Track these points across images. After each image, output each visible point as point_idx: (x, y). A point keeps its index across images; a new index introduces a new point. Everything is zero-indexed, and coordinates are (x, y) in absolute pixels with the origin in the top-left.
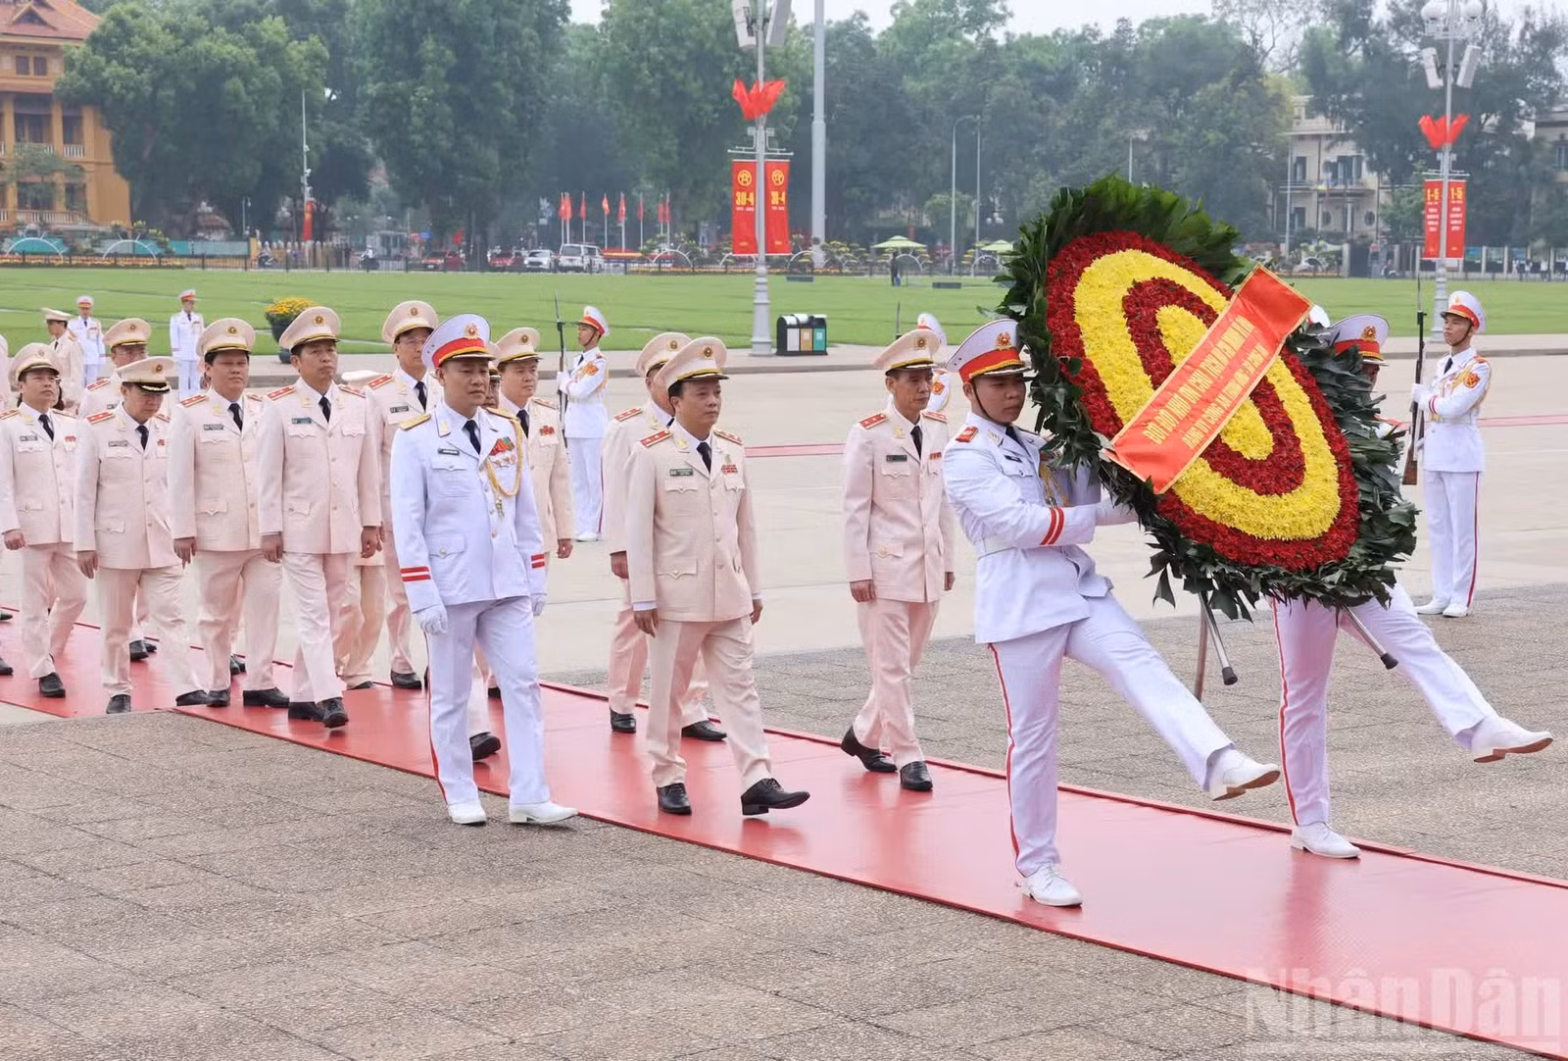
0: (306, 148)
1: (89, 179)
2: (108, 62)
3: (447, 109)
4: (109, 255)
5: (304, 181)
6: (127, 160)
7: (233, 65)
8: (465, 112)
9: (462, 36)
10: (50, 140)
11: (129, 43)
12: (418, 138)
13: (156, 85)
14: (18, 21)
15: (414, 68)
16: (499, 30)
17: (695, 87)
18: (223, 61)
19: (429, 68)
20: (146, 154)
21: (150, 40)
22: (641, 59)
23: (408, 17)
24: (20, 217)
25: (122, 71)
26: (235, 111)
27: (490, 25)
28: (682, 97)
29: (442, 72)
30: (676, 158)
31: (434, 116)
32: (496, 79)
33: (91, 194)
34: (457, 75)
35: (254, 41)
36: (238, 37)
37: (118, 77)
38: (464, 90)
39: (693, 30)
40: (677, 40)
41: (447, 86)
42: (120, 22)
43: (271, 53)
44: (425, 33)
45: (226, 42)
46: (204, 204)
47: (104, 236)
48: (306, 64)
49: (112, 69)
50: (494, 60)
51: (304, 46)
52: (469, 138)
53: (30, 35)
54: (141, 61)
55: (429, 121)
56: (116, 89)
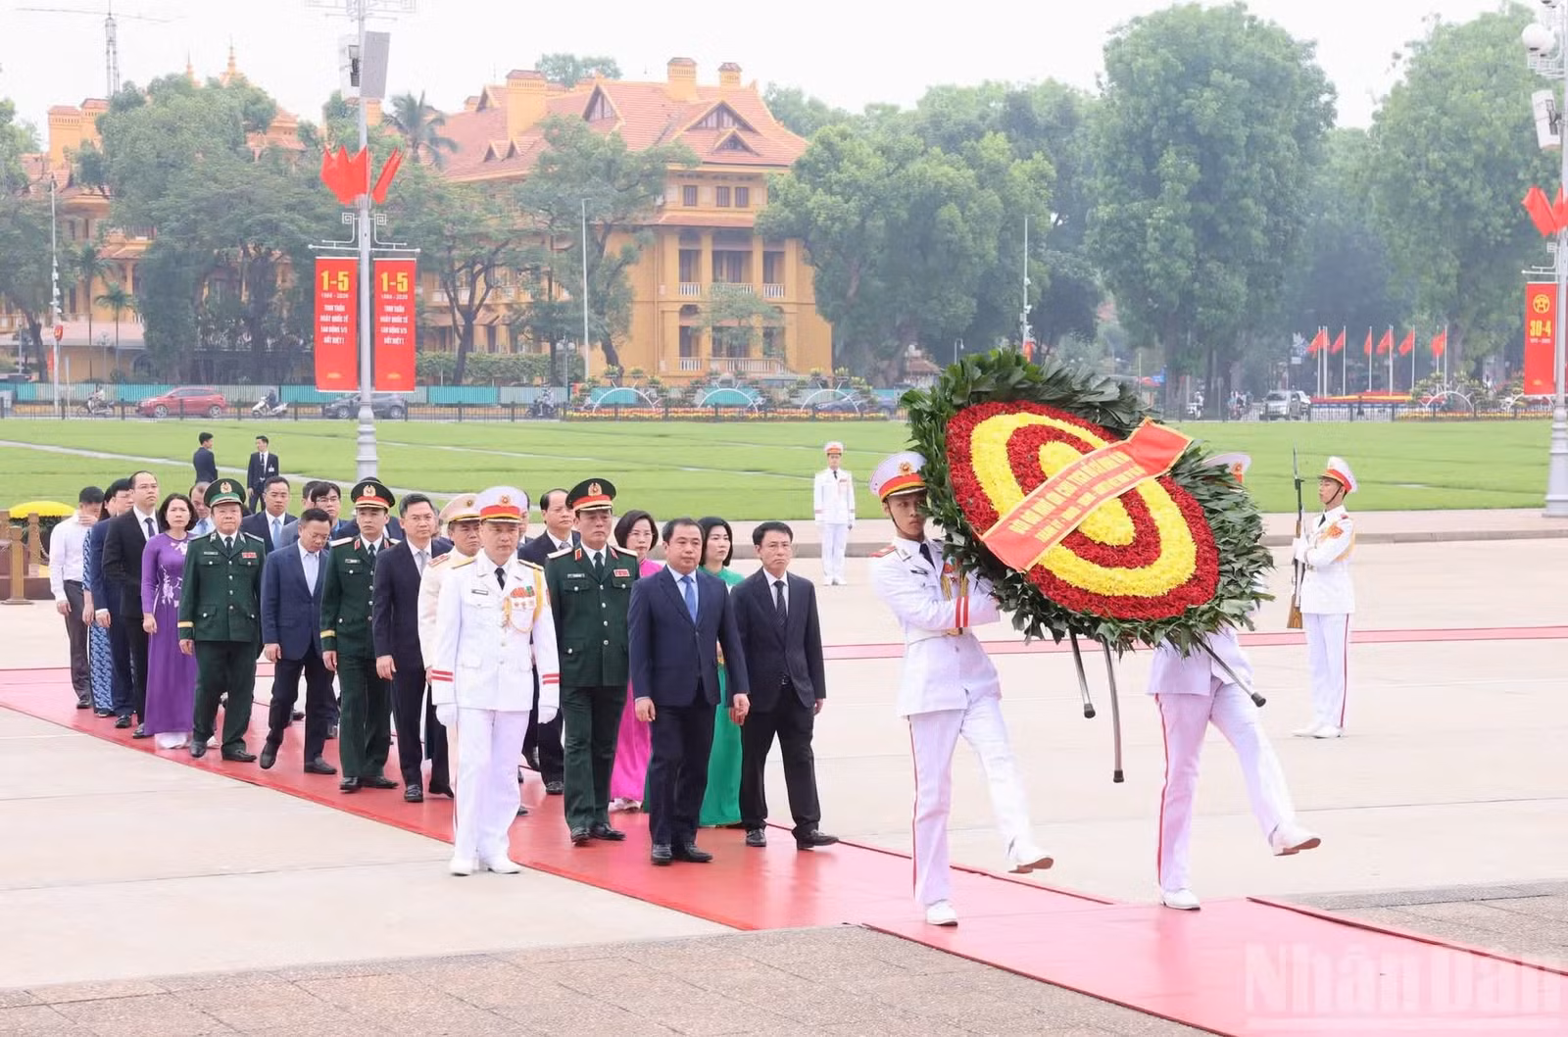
0: (1027, 281)
1: (789, 322)
2: (814, 190)
3: (1189, 232)
4: (807, 407)
5: (1023, 318)
6: (832, 299)
7: (949, 190)
8: (1209, 235)
9: (1209, 149)
10: (749, 280)
11: (838, 169)
12: (1152, 267)
13: (865, 214)
14: (721, 148)
15: (1152, 187)
16: (1251, 138)
17: (1481, 197)
18: (938, 184)
19: (1168, 185)
20: (851, 292)
21: (860, 165)
22: (1418, 166)
23: (1148, 128)
24: (715, 366)
25: (829, 200)
26: (949, 242)
27: (1241, 134)
28: (1466, 210)
29: (1184, 190)
30: (1453, 283)
31: (1173, 241)
32: (1245, 196)
33: (790, 340)
34: (1202, 192)
35: (973, 162)
36: (955, 157)
37: (822, 206)
38: (1207, 208)
39: (1481, 131)
40: (1462, 142)
41: (1188, 206)
42: (828, 145)
43: (991, 175)
44: (1165, 145)
45: (941, 164)
46: (912, 347)
47: (802, 385)
48: (1031, 186)
49: (820, 197)
50: (1244, 174)
51: (1028, 165)
52: (1212, 265)
53: (734, 163)
54: (851, 188)
55: (1166, 247)
56: (821, 219)
